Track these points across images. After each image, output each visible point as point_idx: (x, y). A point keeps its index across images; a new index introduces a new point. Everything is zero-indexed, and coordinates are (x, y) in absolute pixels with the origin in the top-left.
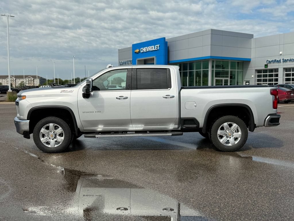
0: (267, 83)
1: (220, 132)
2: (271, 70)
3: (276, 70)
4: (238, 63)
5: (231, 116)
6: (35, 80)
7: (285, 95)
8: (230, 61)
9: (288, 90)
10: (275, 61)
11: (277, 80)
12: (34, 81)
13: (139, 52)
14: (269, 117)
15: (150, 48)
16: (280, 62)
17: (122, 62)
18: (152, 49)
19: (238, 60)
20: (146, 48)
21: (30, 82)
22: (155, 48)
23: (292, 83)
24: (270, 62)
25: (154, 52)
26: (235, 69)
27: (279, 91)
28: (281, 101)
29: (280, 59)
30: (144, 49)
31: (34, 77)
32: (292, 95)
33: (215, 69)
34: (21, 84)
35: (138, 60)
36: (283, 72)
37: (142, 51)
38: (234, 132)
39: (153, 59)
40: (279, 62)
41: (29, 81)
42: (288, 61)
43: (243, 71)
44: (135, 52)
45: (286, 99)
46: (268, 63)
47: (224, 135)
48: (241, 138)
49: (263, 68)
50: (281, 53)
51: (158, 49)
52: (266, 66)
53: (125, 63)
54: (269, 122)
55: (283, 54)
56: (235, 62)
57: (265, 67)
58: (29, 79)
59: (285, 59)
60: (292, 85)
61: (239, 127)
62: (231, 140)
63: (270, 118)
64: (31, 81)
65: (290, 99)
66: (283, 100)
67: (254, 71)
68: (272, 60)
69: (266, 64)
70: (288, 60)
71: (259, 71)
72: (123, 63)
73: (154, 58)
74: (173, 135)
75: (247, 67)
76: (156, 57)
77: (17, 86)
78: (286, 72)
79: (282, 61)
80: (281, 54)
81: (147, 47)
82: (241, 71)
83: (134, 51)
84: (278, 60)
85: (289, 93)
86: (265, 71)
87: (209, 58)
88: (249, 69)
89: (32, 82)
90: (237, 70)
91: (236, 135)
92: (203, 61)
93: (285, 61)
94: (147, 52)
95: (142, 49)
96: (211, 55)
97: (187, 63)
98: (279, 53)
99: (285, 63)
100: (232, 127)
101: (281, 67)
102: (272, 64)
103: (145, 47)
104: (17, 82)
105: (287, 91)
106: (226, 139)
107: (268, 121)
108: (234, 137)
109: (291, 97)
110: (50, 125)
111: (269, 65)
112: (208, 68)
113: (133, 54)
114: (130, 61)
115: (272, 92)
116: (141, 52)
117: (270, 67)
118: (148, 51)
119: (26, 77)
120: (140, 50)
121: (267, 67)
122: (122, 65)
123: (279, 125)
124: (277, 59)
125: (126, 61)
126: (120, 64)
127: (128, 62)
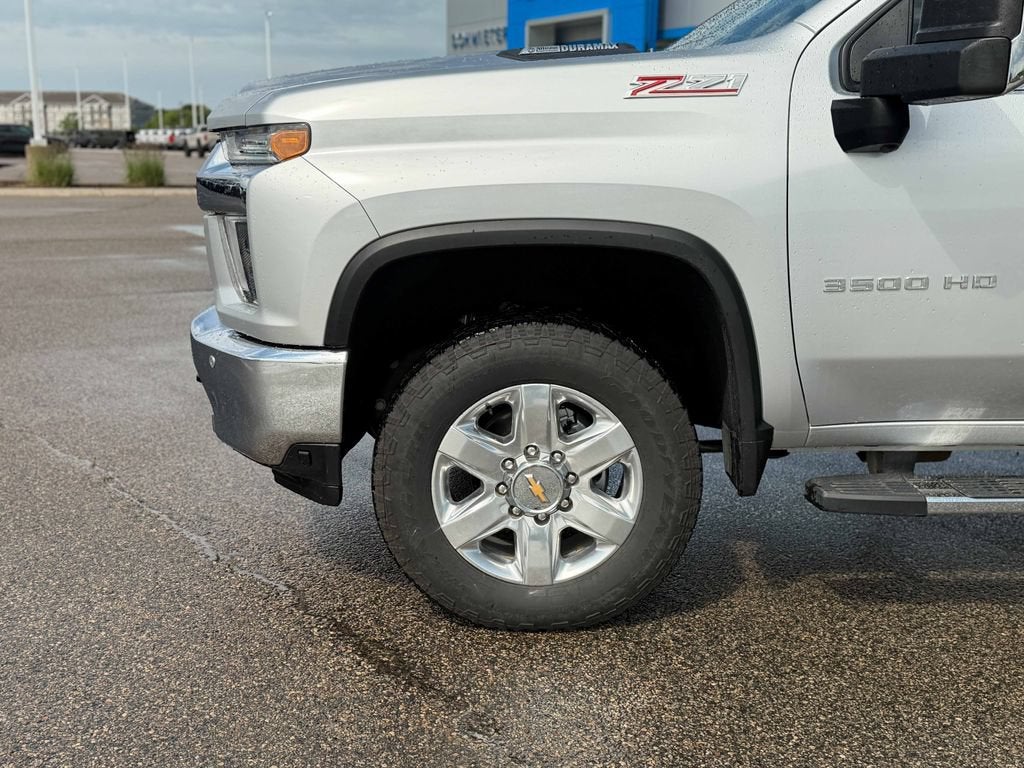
6: (115, 110)
12: (110, 115)
17: (460, 36)
21: (96, 117)
31: (114, 99)
34: (66, 123)
35: (532, 28)
39: (596, 23)
41: (92, 112)
53: (475, 40)
58: (92, 108)
64: (100, 112)
72: (467, 40)
73: (601, 18)
77: (51, 129)
89: (105, 116)
104: (50, 115)
110: (523, 400)
114: (496, 32)
119: (84, 96)
122: (462, 46)
125: (479, 33)
126: (455, 46)
127: (486, 36)
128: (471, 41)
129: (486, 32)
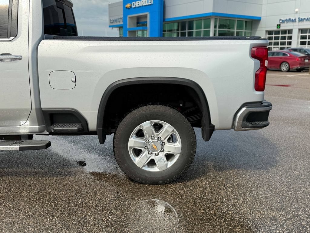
0: (278, 47)
1: (133, 142)
2: (284, 32)
3: (290, 31)
4: (246, 22)
5: (159, 106)
7: (298, 61)
8: (236, 20)
9: (302, 55)
10: (289, 20)
11: (290, 43)
13: (131, 7)
14: (244, 109)
15: (143, 2)
16: (296, 21)
17: (112, 20)
18: (145, 3)
19: (246, 19)
20: (138, 3)
22: (148, 3)
23: (308, 47)
24: (283, 22)
25: (147, 7)
26: (242, 29)
27: (290, 56)
28: (293, 69)
29: (295, 18)
30: (135, 3)
32: (306, 62)
33: (217, 29)
35: (129, 17)
36: (299, 33)
37: (134, 5)
38: (166, 141)
40: (294, 21)
42: (305, 21)
43: (251, 32)
44: (127, 8)
45: (298, 66)
46: (281, 23)
47: (142, 149)
48: (182, 154)
49: (275, 28)
50: (297, 10)
51: (152, 3)
52: (279, 26)
53: (116, 21)
54: (243, 120)
55: (299, 11)
56: (243, 21)
57: (277, 28)
59: (301, 17)
60: (307, 50)
61: (175, 130)
62: (160, 158)
63: (246, 113)
65: (303, 67)
66: (295, 67)
67: (264, 32)
68: (285, 19)
69: (279, 23)
70: (304, 19)
71: (270, 33)
72: (114, 21)
73: (147, 15)
74: (21, 148)
75: (256, 27)
76: (149, 13)
78: (301, 33)
79: (297, 20)
80: (297, 12)
81: (139, 1)
82: (248, 33)
83: (125, 6)
84: (292, 20)
85: (303, 59)
86: (277, 32)
87: (211, 15)
88: (258, 29)
90: (244, 31)
91: (170, 148)
92: (205, 19)
93: (301, 20)
94: (139, 7)
95: (134, 4)
96: (213, 10)
97: (186, 22)
98: (295, 10)
99: (300, 23)
100: (162, 131)
101: (295, 27)
102: (286, 23)
103: (137, 1)
105: (300, 56)
106: (149, 156)
107: (242, 118)
108: (165, 153)
109: (305, 64)
111: (282, 25)
112: (210, 28)
113: (124, 10)
114: (121, 18)
115: (254, 51)
116: (133, 7)
117: (284, 27)
118: (141, 6)
120: (132, 5)
121: (280, 28)
122: (113, 22)
123: (268, 126)
124: (292, 18)
125: (117, 19)
126: (111, 23)
127: (119, 20)
128: (115, 21)
129: (119, 18)
